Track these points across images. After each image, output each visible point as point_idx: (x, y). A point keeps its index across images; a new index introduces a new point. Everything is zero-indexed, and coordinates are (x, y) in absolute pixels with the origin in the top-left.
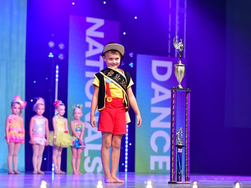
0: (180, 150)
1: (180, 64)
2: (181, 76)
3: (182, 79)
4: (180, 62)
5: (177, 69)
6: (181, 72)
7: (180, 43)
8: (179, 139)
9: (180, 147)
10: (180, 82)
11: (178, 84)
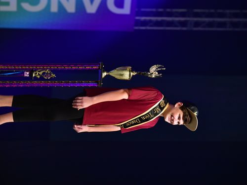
0: (27, 74)
1: (132, 74)
2: (117, 75)
3: (114, 76)
4: (135, 74)
5: (126, 70)
6: (122, 75)
7: (157, 73)
8: (41, 73)
9: (31, 74)
10: (111, 74)
11: (108, 71)
